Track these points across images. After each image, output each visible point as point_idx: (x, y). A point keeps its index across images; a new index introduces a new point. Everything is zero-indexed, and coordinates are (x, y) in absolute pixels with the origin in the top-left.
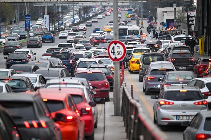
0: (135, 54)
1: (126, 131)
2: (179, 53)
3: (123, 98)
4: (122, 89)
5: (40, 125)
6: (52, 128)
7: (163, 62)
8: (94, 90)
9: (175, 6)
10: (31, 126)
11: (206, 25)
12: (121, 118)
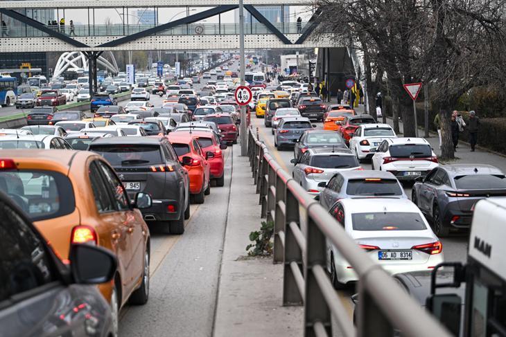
0: (261, 99)
1: (253, 171)
2: (309, 100)
3: (249, 140)
4: (248, 131)
5: (166, 169)
6: (180, 172)
7: (289, 109)
8: (224, 133)
9: (297, 53)
10: (158, 170)
11: (326, 71)
12: (248, 158)
